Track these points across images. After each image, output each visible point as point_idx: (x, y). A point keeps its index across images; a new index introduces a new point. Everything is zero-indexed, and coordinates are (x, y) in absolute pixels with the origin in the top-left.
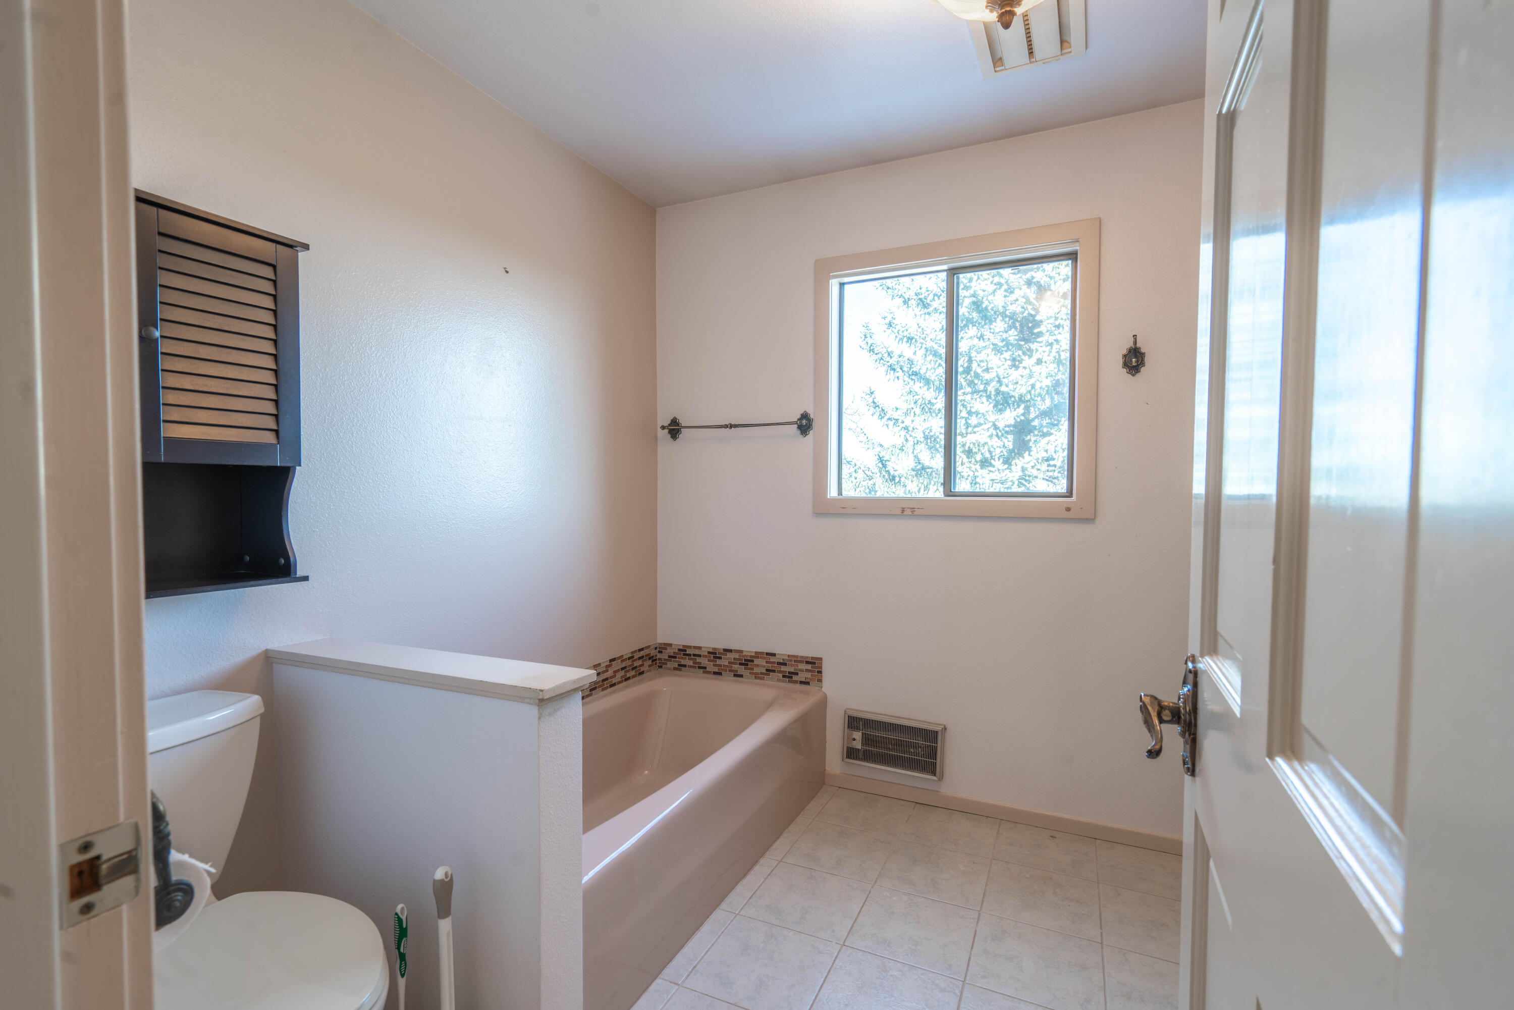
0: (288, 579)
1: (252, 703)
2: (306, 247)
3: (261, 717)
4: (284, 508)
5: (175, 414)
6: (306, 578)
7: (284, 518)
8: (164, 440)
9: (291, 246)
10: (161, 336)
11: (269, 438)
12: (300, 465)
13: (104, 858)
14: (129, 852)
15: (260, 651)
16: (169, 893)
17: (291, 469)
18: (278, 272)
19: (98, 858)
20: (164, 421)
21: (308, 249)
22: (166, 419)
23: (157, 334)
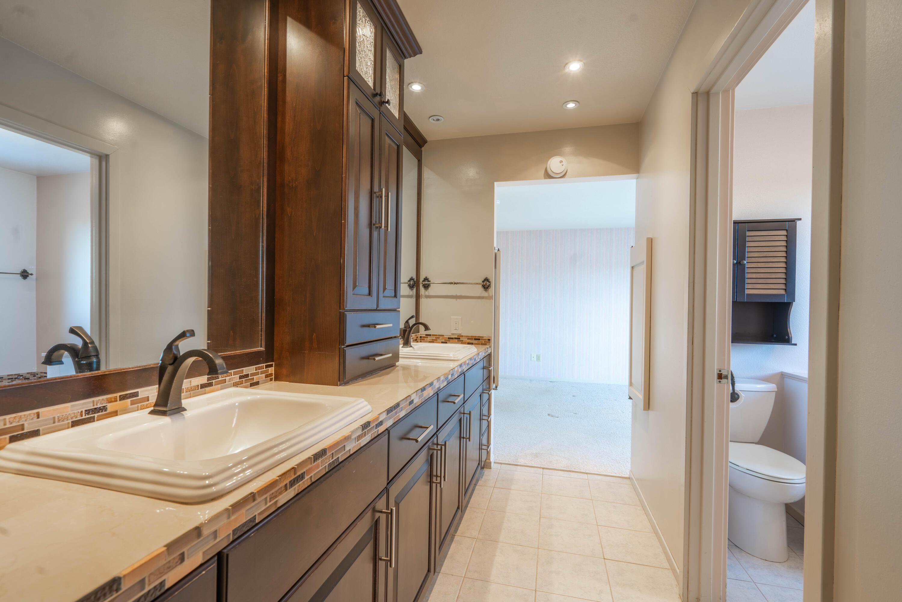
0: (788, 344)
1: (772, 387)
2: (800, 219)
3: (776, 394)
4: (788, 317)
5: (750, 286)
6: (796, 345)
7: (788, 321)
8: (746, 295)
9: (794, 221)
10: (747, 262)
11: (783, 292)
12: (795, 302)
13: (723, 374)
14: (727, 375)
15: (779, 371)
16: (734, 394)
17: (791, 303)
18: (788, 232)
19: (722, 374)
20: (747, 289)
21: (801, 220)
22: (747, 288)
23: (745, 262)
